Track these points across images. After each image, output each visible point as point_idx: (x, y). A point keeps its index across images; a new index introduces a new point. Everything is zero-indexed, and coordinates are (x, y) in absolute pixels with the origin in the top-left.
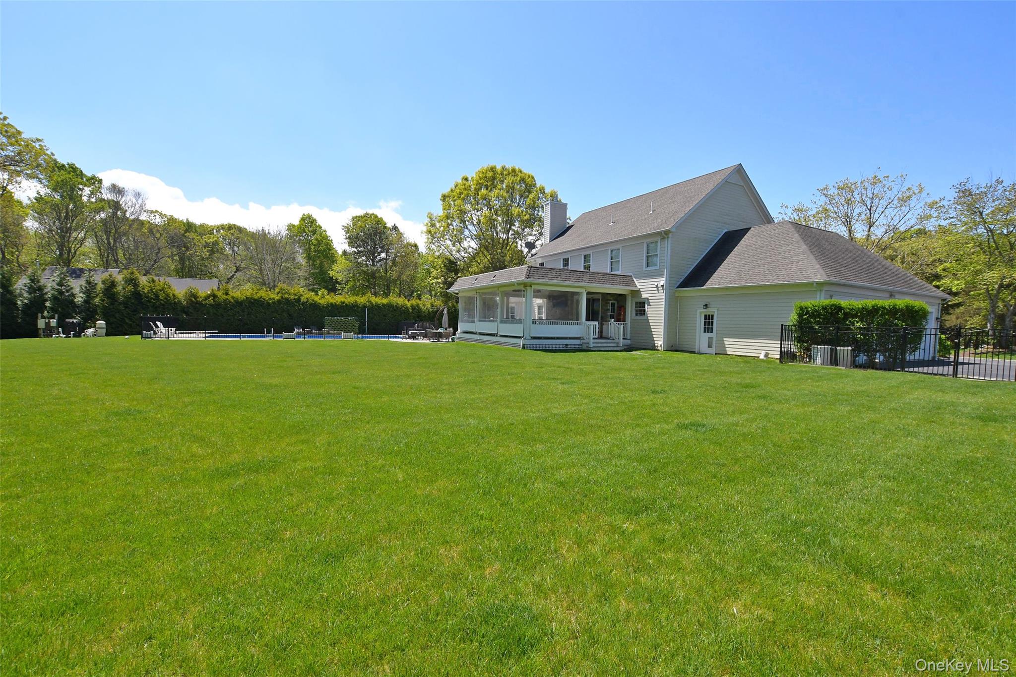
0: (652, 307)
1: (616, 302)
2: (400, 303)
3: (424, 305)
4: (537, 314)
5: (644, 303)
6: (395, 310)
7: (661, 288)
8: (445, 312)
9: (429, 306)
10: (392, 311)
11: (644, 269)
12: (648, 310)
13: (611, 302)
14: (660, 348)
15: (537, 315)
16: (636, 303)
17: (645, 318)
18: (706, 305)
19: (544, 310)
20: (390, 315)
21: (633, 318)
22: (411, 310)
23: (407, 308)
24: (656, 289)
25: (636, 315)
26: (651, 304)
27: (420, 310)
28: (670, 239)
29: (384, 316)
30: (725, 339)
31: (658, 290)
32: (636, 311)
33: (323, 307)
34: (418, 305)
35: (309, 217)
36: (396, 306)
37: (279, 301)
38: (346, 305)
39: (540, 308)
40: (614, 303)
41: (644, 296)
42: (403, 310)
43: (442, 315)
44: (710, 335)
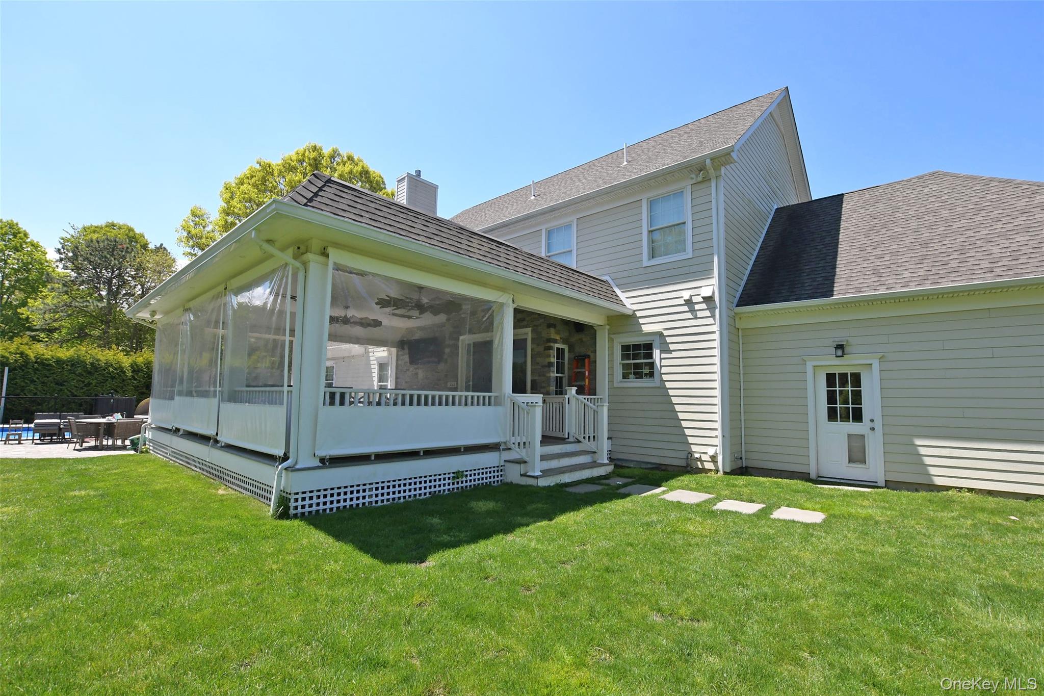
0: (675, 354)
1: (566, 347)
2: (103, 358)
4: (376, 379)
5: (649, 347)
7: (704, 306)
11: (646, 263)
12: (664, 362)
13: (557, 345)
14: (709, 466)
15: (375, 383)
16: (625, 348)
17: (657, 384)
18: (840, 347)
19: (391, 372)
21: (616, 385)
24: (686, 308)
25: (625, 376)
26: (672, 347)
28: (722, 184)
29: (60, 384)
30: (918, 442)
31: (692, 311)
32: (625, 366)
34: (148, 363)
39: (382, 367)
40: (563, 350)
41: (646, 329)
42: (109, 373)
44: (852, 427)
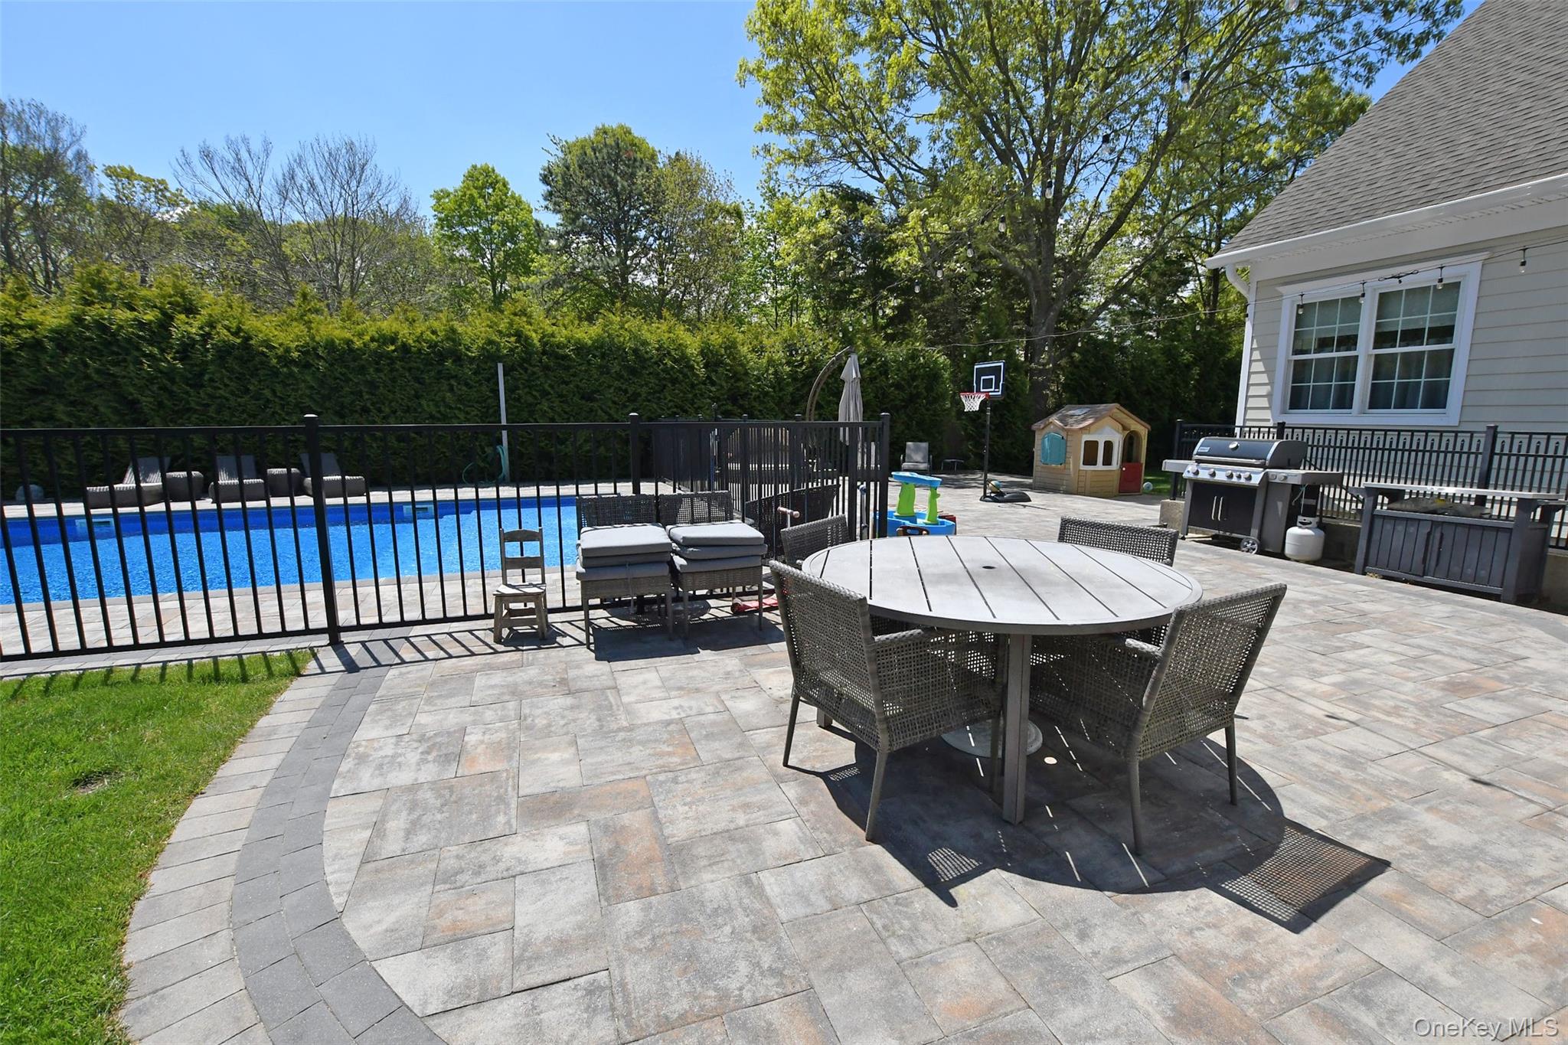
2: (651, 339)
3: (759, 350)
6: (633, 372)
8: (851, 372)
9: (780, 355)
10: (619, 377)
20: (610, 393)
22: (702, 372)
23: (683, 359)
27: (739, 373)
29: (588, 397)
33: (285, 359)
34: (731, 346)
35: (488, 172)
36: (635, 351)
37: (62, 338)
38: (405, 348)
42: (666, 370)
43: (834, 388)
